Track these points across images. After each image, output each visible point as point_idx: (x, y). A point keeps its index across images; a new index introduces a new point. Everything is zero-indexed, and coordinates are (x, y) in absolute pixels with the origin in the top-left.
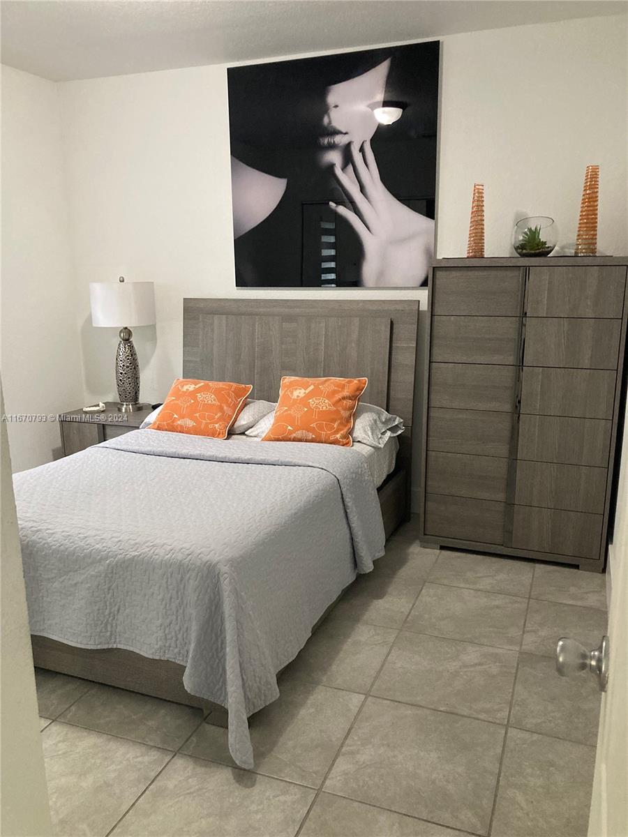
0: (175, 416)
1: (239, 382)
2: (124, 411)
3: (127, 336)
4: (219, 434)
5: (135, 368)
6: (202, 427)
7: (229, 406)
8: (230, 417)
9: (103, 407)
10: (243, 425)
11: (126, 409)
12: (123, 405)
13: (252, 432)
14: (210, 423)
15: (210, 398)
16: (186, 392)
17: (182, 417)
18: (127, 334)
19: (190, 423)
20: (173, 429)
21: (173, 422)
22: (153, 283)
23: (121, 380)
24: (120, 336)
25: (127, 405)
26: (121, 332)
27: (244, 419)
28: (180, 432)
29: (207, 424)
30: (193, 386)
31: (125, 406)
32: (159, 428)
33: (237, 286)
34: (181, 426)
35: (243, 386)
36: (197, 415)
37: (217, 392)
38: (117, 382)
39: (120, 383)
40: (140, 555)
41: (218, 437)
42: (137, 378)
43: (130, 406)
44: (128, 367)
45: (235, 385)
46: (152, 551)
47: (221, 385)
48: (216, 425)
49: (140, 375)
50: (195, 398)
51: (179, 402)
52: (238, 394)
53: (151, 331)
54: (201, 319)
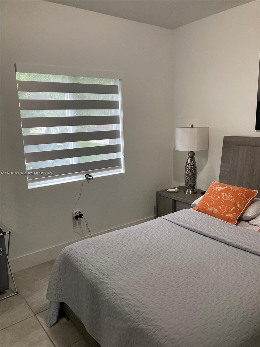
0: (208, 205)
1: (250, 188)
2: (187, 193)
3: (192, 155)
4: (232, 221)
5: (194, 172)
6: (222, 214)
7: (240, 203)
8: (241, 210)
9: (177, 190)
10: (248, 217)
11: (188, 192)
12: (187, 190)
13: (254, 222)
14: (227, 213)
15: (230, 197)
16: (216, 191)
17: (211, 206)
18: (192, 154)
19: (216, 211)
20: (206, 212)
21: (206, 208)
22: (208, 127)
23: (186, 178)
24: (189, 155)
25: (188, 190)
26: (189, 153)
27: (250, 213)
28: (209, 215)
29: (225, 214)
30: (221, 188)
31: (187, 191)
32: (198, 210)
33: (256, 129)
34: (210, 212)
35: (252, 191)
36: (220, 207)
37: (235, 193)
38: (185, 178)
39: (186, 179)
40: (147, 330)
41: (231, 222)
42: (195, 177)
43: (190, 191)
44: (190, 171)
45: (246, 190)
46: (154, 330)
47: (237, 189)
48: (231, 215)
49: (197, 175)
50: (221, 196)
51: (211, 197)
52: (248, 196)
53: (205, 153)
54: (232, 148)
